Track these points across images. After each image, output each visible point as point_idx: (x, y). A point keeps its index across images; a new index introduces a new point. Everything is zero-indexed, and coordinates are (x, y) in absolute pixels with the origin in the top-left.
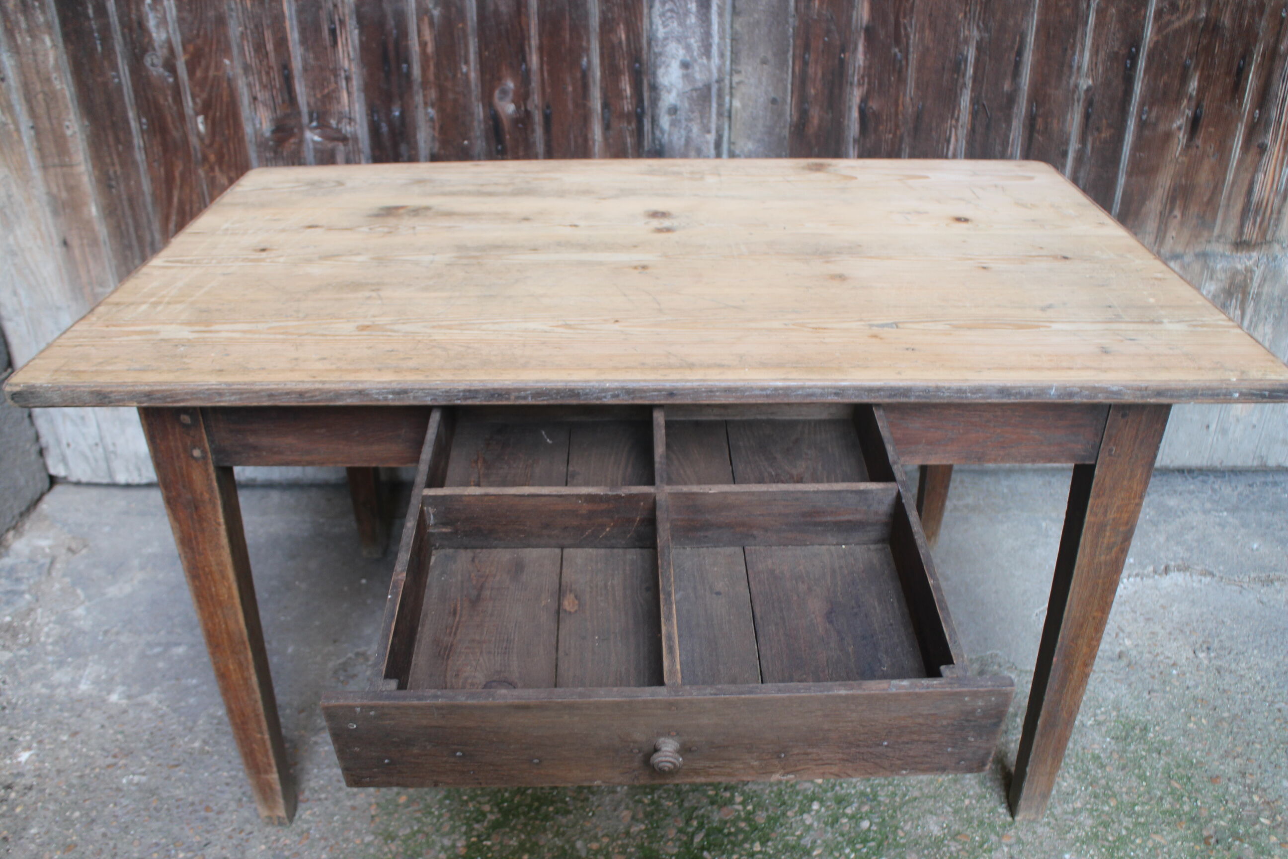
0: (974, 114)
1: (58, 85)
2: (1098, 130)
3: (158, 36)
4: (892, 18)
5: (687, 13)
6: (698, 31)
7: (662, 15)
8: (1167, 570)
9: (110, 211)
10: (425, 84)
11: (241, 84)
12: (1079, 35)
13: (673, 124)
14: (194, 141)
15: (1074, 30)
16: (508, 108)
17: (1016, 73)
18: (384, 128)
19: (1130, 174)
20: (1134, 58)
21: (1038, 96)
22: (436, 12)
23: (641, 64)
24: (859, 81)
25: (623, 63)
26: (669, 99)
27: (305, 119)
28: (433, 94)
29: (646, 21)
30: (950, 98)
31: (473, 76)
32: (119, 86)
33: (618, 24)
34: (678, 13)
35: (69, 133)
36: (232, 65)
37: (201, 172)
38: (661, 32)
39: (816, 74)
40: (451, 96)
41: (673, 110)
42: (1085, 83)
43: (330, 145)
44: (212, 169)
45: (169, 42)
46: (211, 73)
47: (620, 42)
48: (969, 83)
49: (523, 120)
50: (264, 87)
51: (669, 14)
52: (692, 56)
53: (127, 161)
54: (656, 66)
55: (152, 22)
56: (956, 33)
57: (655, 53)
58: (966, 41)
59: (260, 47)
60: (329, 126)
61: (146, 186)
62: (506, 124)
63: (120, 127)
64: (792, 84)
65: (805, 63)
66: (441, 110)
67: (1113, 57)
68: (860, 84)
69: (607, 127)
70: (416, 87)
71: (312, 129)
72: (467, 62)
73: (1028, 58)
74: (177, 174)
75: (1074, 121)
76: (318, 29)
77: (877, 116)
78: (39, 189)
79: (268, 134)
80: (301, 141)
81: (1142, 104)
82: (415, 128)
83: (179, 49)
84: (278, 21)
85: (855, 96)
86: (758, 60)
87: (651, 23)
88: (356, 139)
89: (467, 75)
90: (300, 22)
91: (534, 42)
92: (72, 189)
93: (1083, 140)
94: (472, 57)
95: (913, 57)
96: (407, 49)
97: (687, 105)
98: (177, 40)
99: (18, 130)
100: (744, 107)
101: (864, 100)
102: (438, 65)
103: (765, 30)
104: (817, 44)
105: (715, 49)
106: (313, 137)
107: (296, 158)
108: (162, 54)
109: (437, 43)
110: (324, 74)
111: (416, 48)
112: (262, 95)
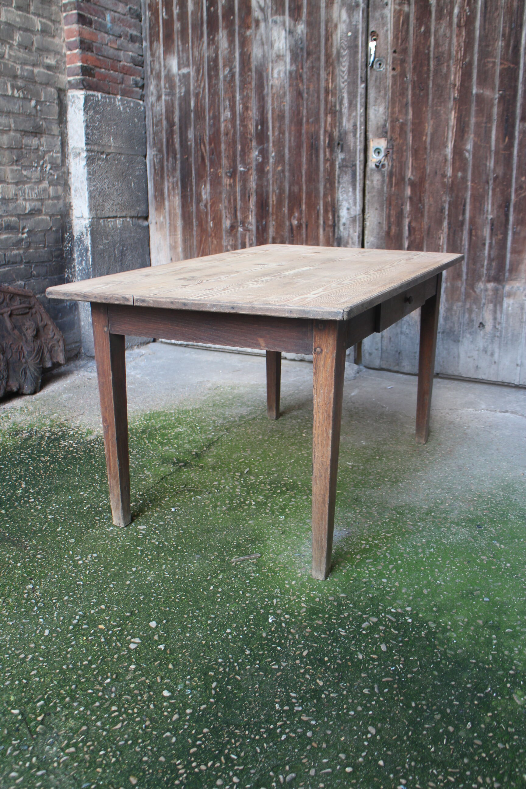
0: (449, 228)
1: (177, 211)
2: (497, 235)
3: (204, 197)
4: (418, 193)
5: (349, 192)
6: (352, 198)
7: (341, 193)
8: (507, 412)
10: (273, 214)
11: (223, 212)
12: (486, 198)
13: (344, 229)
14: (209, 229)
15: (484, 197)
16: (296, 222)
17: (464, 213)
18: (260, 228)
19: (512, 253)
20: (508, 207)
21: (472, 222)
22: (277, 191)
23: (335, 209)
25: (330, 208)
26: (343, 220)
27: (239, 224)
28: (274, 217)
29: (336, 194)
30: (440, 222)
31: (286, 211)
32: (192, 212)
33: (328, 195)
34: (346, 192)
35: (178, 225)
36: (222, 207)
37: (210, 239)
38: (341, 198)
39: (393, 214)
40: (279, 218)
41: (344, 224)
42: (490, 217)
43: (245, 232)
44: (213, 238)
45: (206, 199)
46: (216, 209)
47: (329, 202)
48: (447, 217)
49: (300, 226)
50: (229, 213)
51: (343, 192)
52: (350, 206)
53: (191, 236)
54: (339, 210)
55: (203, 193)
56: (441, 199)
57: (339, 205)
58: (445, 202)
59: (229, 201)
60: (245, 226)
61: (195, 243)
62: (294, 228)
63: (191, 223)
64: (386, 217)
65: (390, 210)
66: (276, 222)
67: (500, 207)
68: (408, 217)
69: (324, 230)
70: (270, 215)
71: (241, 227)
72: (285, 207)
73: (468, 208)
74: (203, 239)
75: (487, 232)
76: (245, 196)
77: (414, 228)
78: (168, 243)
79: (229, 228)
80: (237, 231)
81: (513, 225)
82: (269, 228)
83: (209, 201)
84: (235, 193)
85: (406, 221)
86: (375, 209)
87: (338, 195)
88: (252, 231)
89: (284, 211)
90: (241, 194)
91: (304, 201)
92: (176, 242)
93: (491, 239)
94: (286, 205)
95: (426, 207)
96: (268, 202)
97: (349, 222)
98: (209, 198)
99: (166, 224)
100: (370, 225)
101: (410, 223)
102: (277, 208)
103: (377, 198)
104: (394, 203)
105: (358, 204)
106: (240, 229)
107: (235, 236)
108: (204, 202)
109: (277, 201)
110: (245, 209)
111: (271, 202)
112: (229, 216)
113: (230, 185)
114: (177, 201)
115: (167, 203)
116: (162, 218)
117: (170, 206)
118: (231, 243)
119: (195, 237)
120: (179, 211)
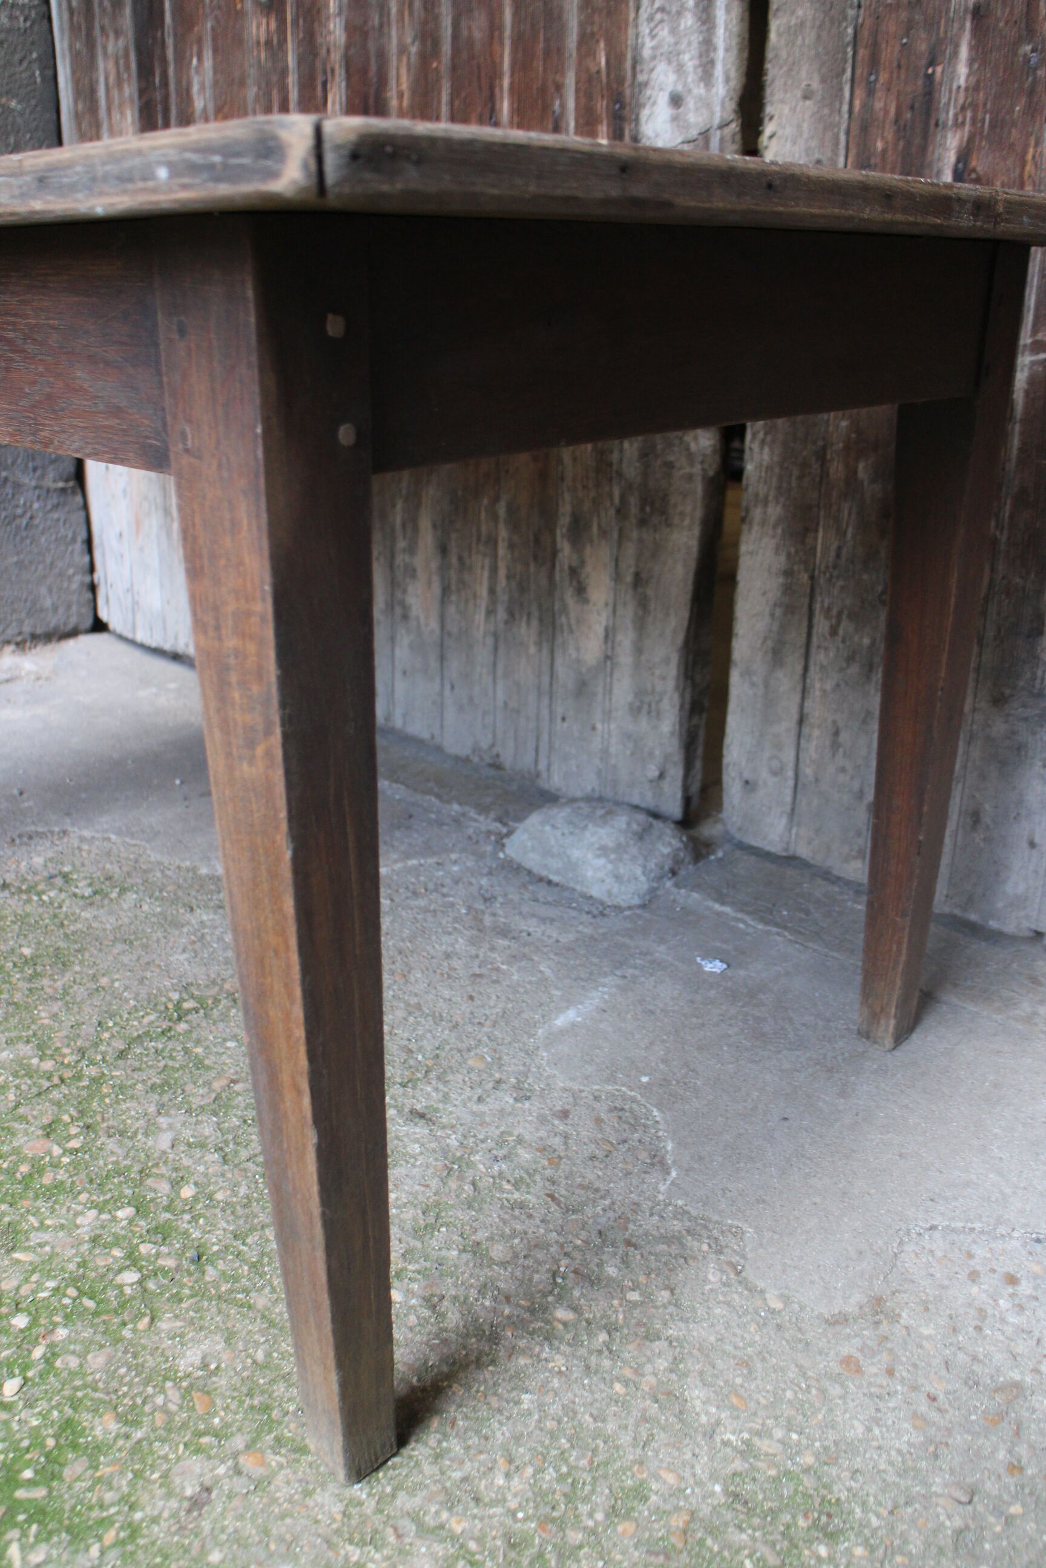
5: (682, 10)
6: (696, 38)
7: (651, 19)
22: (414, 50)
23: (623, 107)
24: (956, 116)
25: (601, 106)
29: (631, 32)
33: (598, 41)
34: (669, 13)
38: (648, 48)
39: (886, 112)
47: (598, 72)
51: (658, 16)
52: (685, 85)
54: (640, 106)
55: (195, 89)
57: (640, 84)
64: (848, 133)
65: (870, 92)
68: (959, 124)
86: (799, 94)
87: (637, 36)
91: (506, 82)
101: (964, 156)
103: (810, 36)
104: (889, 53)
105: (719, 71)
113: (269, 43)
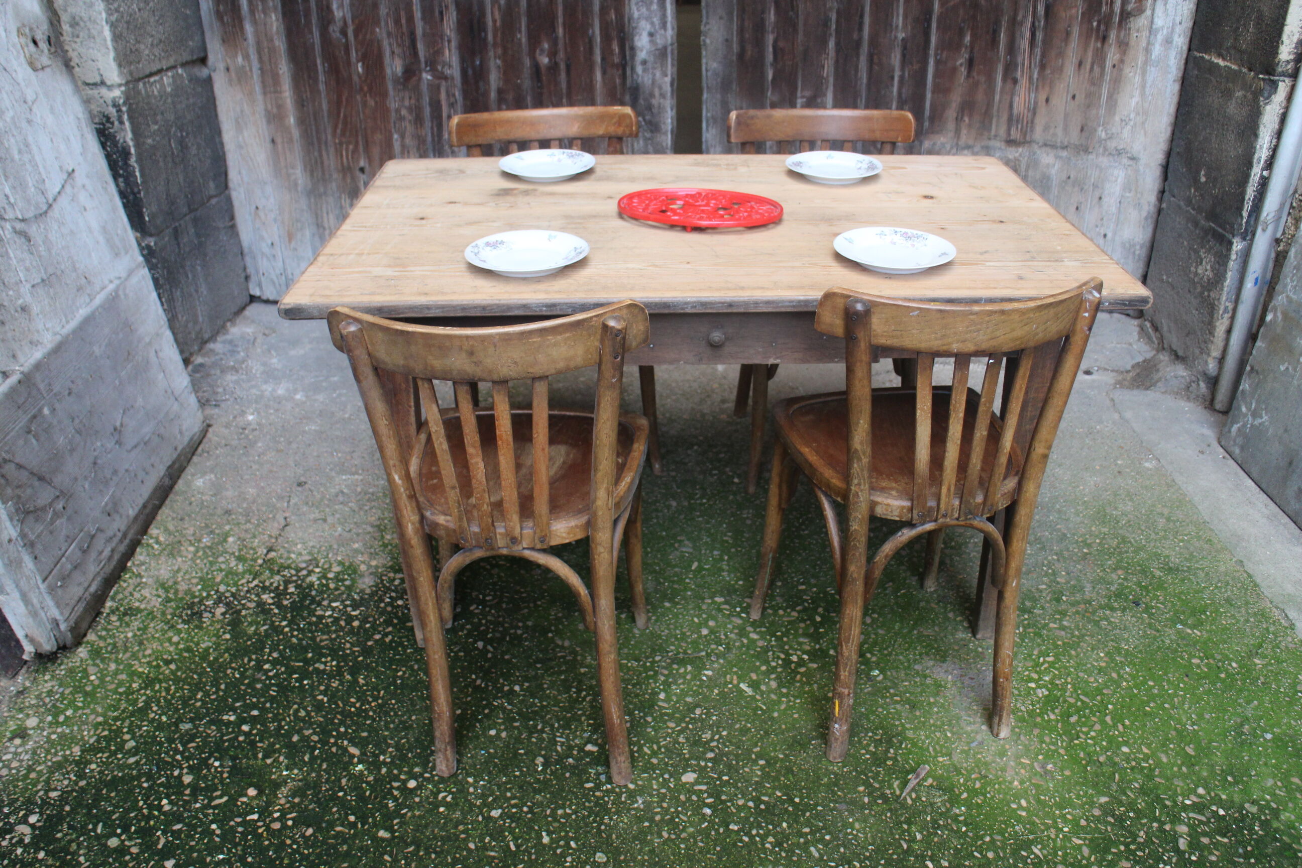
0: (837, 52)
1: (277, 43)
3: (338, 14)
6: (659, 14)
7: (637, 4)
9: (302, 121)
10: (495, 45)
11: (386, 44)
13: (644, 71)
14: (355, 78)
16: (545, 60)
17: (860, 31)
18: (470, 72)
19: (933, 94)
20: (928, 21)
21: (873, 43)
23: (624, 34)
26: (642, 55)
27: (423, 65)
28: (500, 51)
29: (627, 7)
30: (822, 42)
31: (524, 40)
32: (313, 44)
33: (610, 9)
34: (646, 3)
35: (281, 72)
36: (380, 32)
37: (359, 98)
38: (636, 15)
40: (510, 52)
41: (644, 62)
42: (901, 36)
43: (437, 82)
44: (365, 96)
45: (344, 17)
46: (368, 37)
47: (612, 20)
48: (833, 34)
49: (553, 68)
50: (399, 45)
51: (641, 3)
52: (655, 29)
53: (315, 91)
54: (633, 35)
55: (335, 6)
57: (633, 27)
58: (830, 9)
59: (397, 22)
60: (437, 70)
61: (325, 106)
62: (543, 70)
63: (311, 69)
66: (504, 61)
67: (916, 20)
69: (604, 73)
70: (490, 47)
71: (427, 72)
72: (520, 32)
73: (866, 19)
74: (344, 99)
75: (895, 58)
76: (432, 11)
78: (260, 107)
79: (400, 74)
80: (420, 79)
81: (936, 48)
82: (488, 72)
83: (349, 21)
87: (630, 9)
88: (453, 78)
89: (520, 40)
90: (422, 7)
91: (560, 20)
92: (280, 107)
93: (902, 69)
94: (523, 28)
95: (801, 19)
96: (485, 23)
97: (652, 59)
98: (349, 17)
99: (251, 70)
102: (503, 33)
105: (669, 25)
106: (427, 76)
107: (417, 89)
108: (340, 25)
109: (503, 21)
110: (435, 38)
111: (490, 23)
112: (397, 50)
114: (275, 22)
115: (249, 28)
116: (240, 59)
117: (257, 33)
118: (407, 103)
119: (323, 95)
120: (280, 44)
